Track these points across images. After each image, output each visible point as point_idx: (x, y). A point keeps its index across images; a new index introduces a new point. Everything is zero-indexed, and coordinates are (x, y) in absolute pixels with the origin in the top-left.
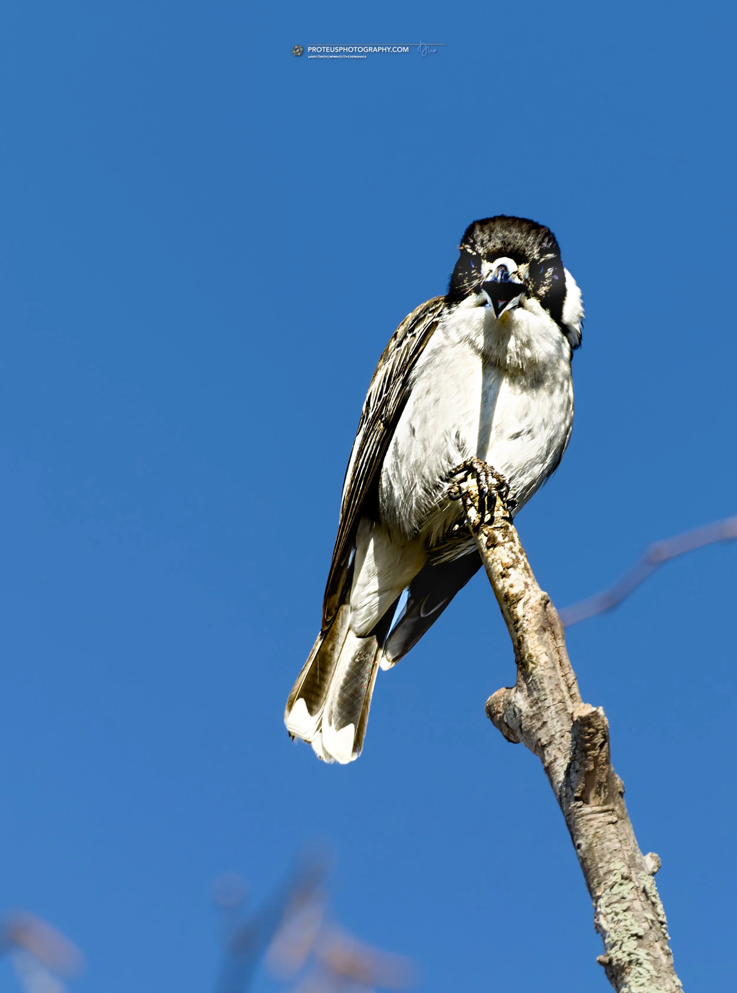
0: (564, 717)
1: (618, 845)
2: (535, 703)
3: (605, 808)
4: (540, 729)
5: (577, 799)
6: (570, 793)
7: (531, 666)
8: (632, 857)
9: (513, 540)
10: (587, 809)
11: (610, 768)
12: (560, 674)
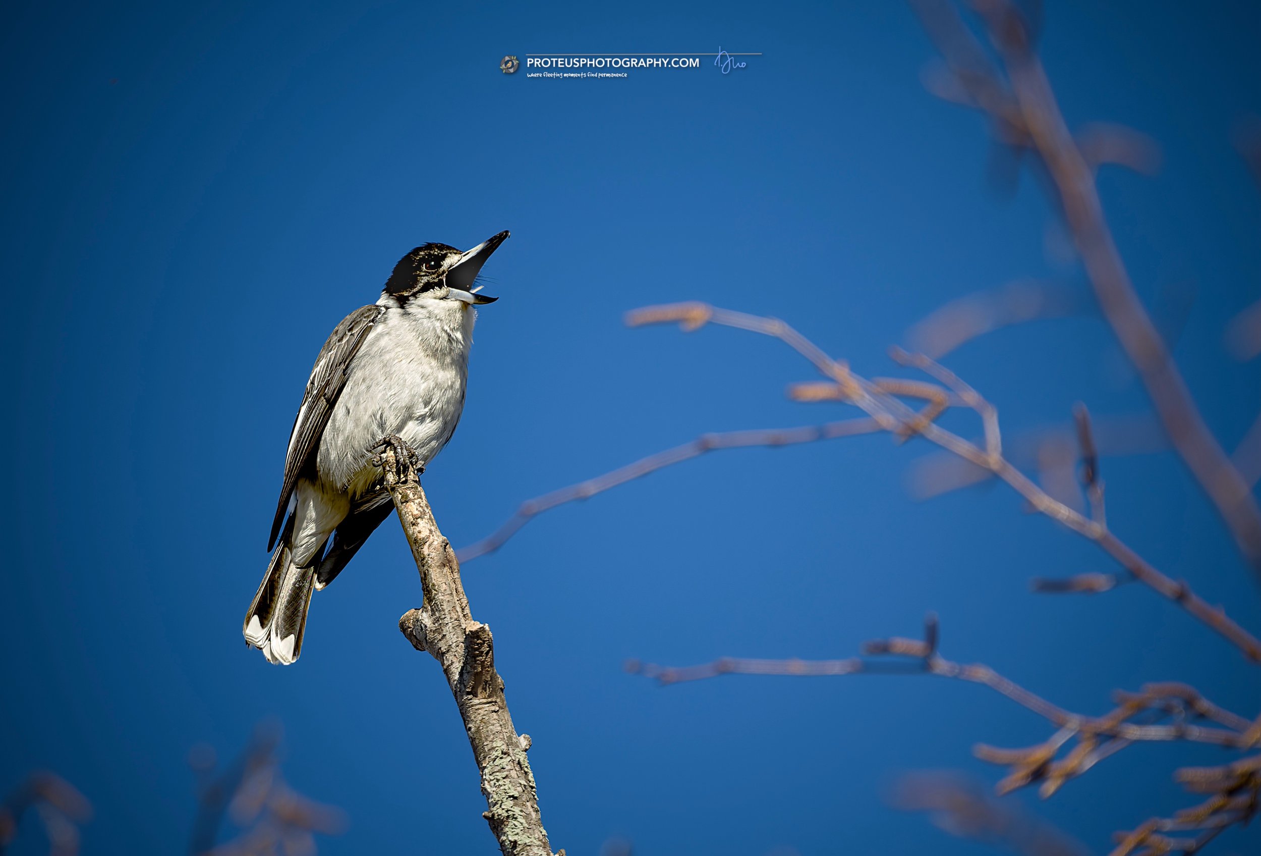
0: (459, 632)
1: (500, 728)
2: (437, 620)
3: (490, 700)
4: (440, 640)
5: (468, 693)
6: (463, 689)
7: (434, 592)
8: (510, 738)
9: (421, 498)
10: (476, 701)
11: (493, 670)
12: (456, 599)
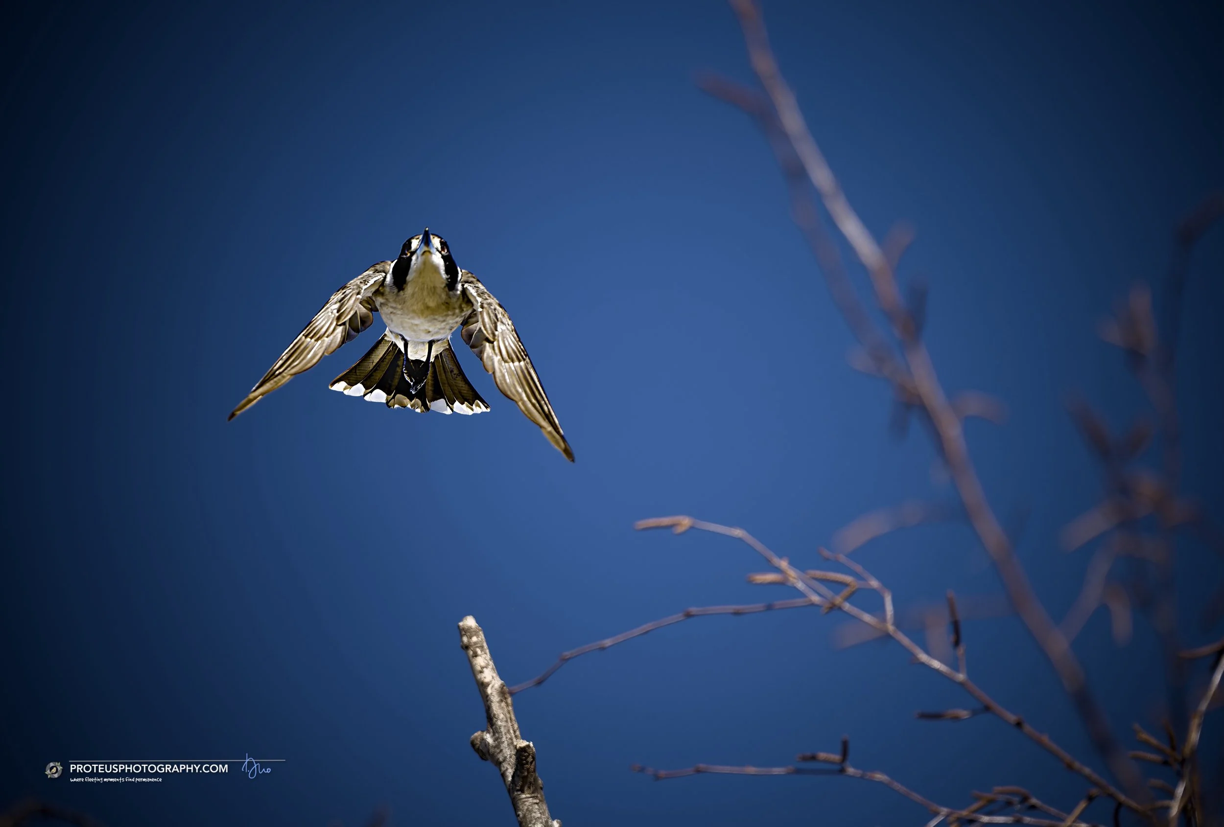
0: (512, 747)
1: (539, 815)
2: (496, 740)
3: (533, 795)
4: (499, 753)
5: (518, 791)
6: (514, 787)
7: (495, 719)
8: (547, 822)
9: (486, 653)
10: (524, 796)
11: (535, 775)
12: (510, 724)
